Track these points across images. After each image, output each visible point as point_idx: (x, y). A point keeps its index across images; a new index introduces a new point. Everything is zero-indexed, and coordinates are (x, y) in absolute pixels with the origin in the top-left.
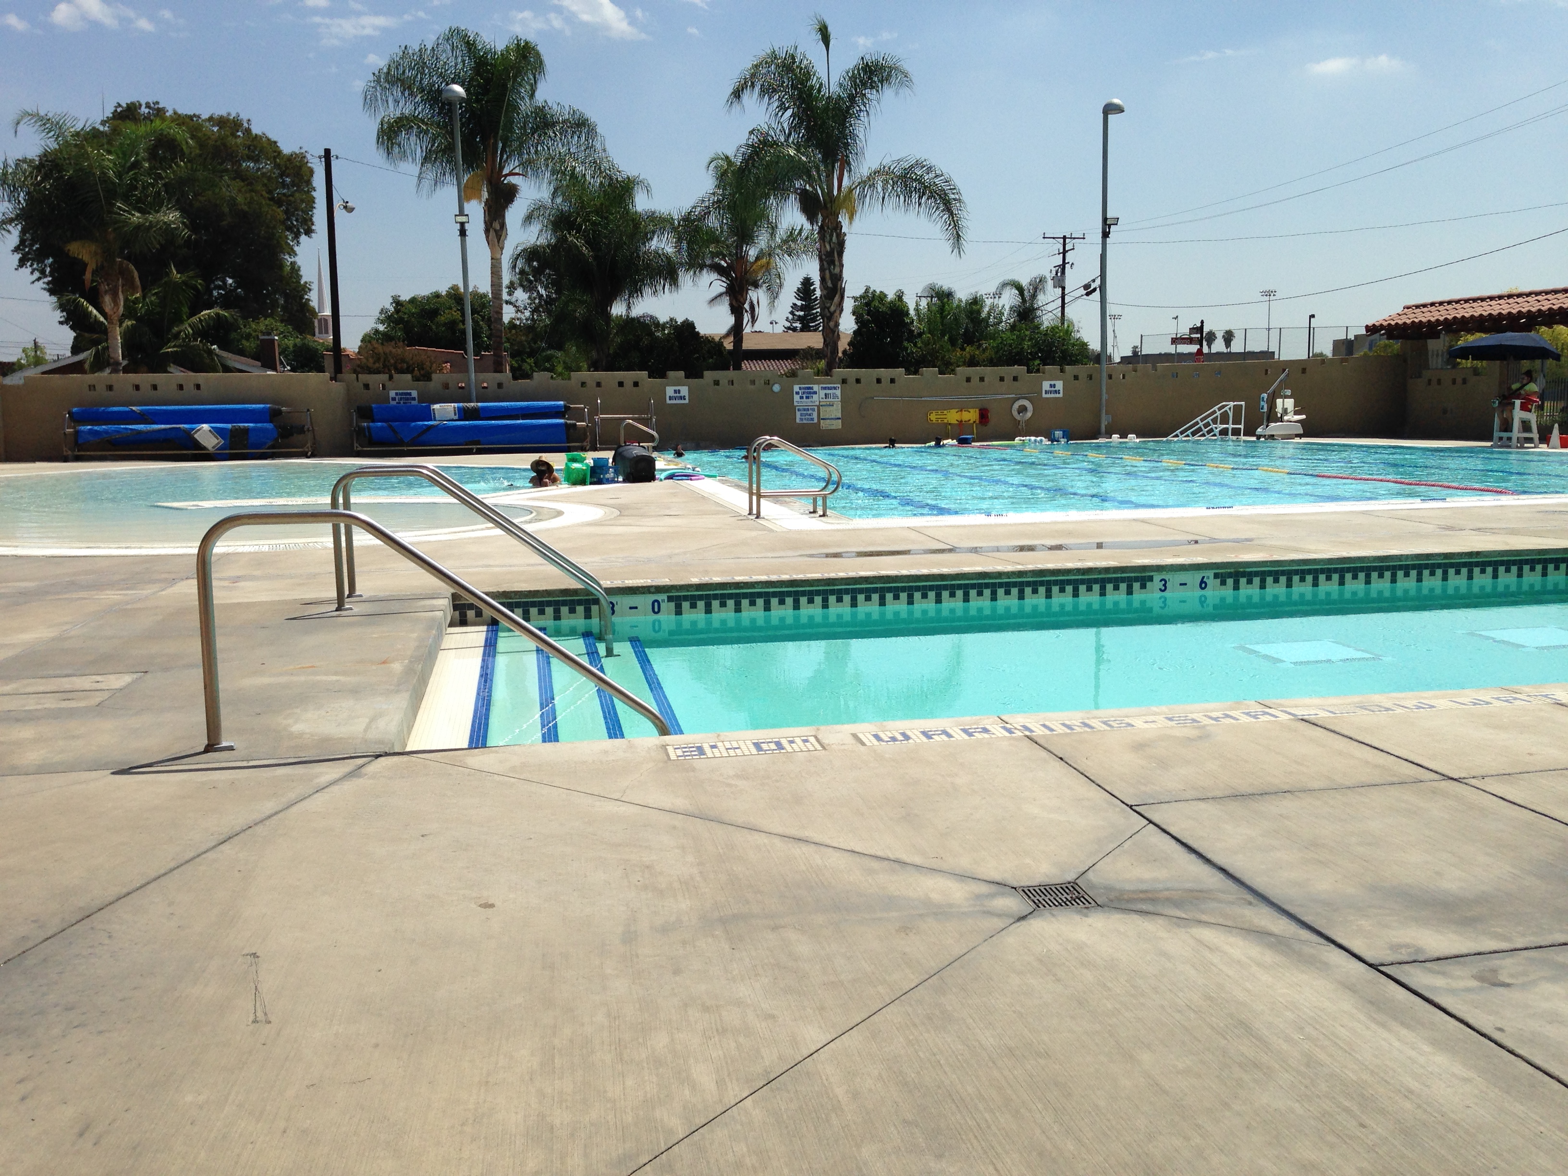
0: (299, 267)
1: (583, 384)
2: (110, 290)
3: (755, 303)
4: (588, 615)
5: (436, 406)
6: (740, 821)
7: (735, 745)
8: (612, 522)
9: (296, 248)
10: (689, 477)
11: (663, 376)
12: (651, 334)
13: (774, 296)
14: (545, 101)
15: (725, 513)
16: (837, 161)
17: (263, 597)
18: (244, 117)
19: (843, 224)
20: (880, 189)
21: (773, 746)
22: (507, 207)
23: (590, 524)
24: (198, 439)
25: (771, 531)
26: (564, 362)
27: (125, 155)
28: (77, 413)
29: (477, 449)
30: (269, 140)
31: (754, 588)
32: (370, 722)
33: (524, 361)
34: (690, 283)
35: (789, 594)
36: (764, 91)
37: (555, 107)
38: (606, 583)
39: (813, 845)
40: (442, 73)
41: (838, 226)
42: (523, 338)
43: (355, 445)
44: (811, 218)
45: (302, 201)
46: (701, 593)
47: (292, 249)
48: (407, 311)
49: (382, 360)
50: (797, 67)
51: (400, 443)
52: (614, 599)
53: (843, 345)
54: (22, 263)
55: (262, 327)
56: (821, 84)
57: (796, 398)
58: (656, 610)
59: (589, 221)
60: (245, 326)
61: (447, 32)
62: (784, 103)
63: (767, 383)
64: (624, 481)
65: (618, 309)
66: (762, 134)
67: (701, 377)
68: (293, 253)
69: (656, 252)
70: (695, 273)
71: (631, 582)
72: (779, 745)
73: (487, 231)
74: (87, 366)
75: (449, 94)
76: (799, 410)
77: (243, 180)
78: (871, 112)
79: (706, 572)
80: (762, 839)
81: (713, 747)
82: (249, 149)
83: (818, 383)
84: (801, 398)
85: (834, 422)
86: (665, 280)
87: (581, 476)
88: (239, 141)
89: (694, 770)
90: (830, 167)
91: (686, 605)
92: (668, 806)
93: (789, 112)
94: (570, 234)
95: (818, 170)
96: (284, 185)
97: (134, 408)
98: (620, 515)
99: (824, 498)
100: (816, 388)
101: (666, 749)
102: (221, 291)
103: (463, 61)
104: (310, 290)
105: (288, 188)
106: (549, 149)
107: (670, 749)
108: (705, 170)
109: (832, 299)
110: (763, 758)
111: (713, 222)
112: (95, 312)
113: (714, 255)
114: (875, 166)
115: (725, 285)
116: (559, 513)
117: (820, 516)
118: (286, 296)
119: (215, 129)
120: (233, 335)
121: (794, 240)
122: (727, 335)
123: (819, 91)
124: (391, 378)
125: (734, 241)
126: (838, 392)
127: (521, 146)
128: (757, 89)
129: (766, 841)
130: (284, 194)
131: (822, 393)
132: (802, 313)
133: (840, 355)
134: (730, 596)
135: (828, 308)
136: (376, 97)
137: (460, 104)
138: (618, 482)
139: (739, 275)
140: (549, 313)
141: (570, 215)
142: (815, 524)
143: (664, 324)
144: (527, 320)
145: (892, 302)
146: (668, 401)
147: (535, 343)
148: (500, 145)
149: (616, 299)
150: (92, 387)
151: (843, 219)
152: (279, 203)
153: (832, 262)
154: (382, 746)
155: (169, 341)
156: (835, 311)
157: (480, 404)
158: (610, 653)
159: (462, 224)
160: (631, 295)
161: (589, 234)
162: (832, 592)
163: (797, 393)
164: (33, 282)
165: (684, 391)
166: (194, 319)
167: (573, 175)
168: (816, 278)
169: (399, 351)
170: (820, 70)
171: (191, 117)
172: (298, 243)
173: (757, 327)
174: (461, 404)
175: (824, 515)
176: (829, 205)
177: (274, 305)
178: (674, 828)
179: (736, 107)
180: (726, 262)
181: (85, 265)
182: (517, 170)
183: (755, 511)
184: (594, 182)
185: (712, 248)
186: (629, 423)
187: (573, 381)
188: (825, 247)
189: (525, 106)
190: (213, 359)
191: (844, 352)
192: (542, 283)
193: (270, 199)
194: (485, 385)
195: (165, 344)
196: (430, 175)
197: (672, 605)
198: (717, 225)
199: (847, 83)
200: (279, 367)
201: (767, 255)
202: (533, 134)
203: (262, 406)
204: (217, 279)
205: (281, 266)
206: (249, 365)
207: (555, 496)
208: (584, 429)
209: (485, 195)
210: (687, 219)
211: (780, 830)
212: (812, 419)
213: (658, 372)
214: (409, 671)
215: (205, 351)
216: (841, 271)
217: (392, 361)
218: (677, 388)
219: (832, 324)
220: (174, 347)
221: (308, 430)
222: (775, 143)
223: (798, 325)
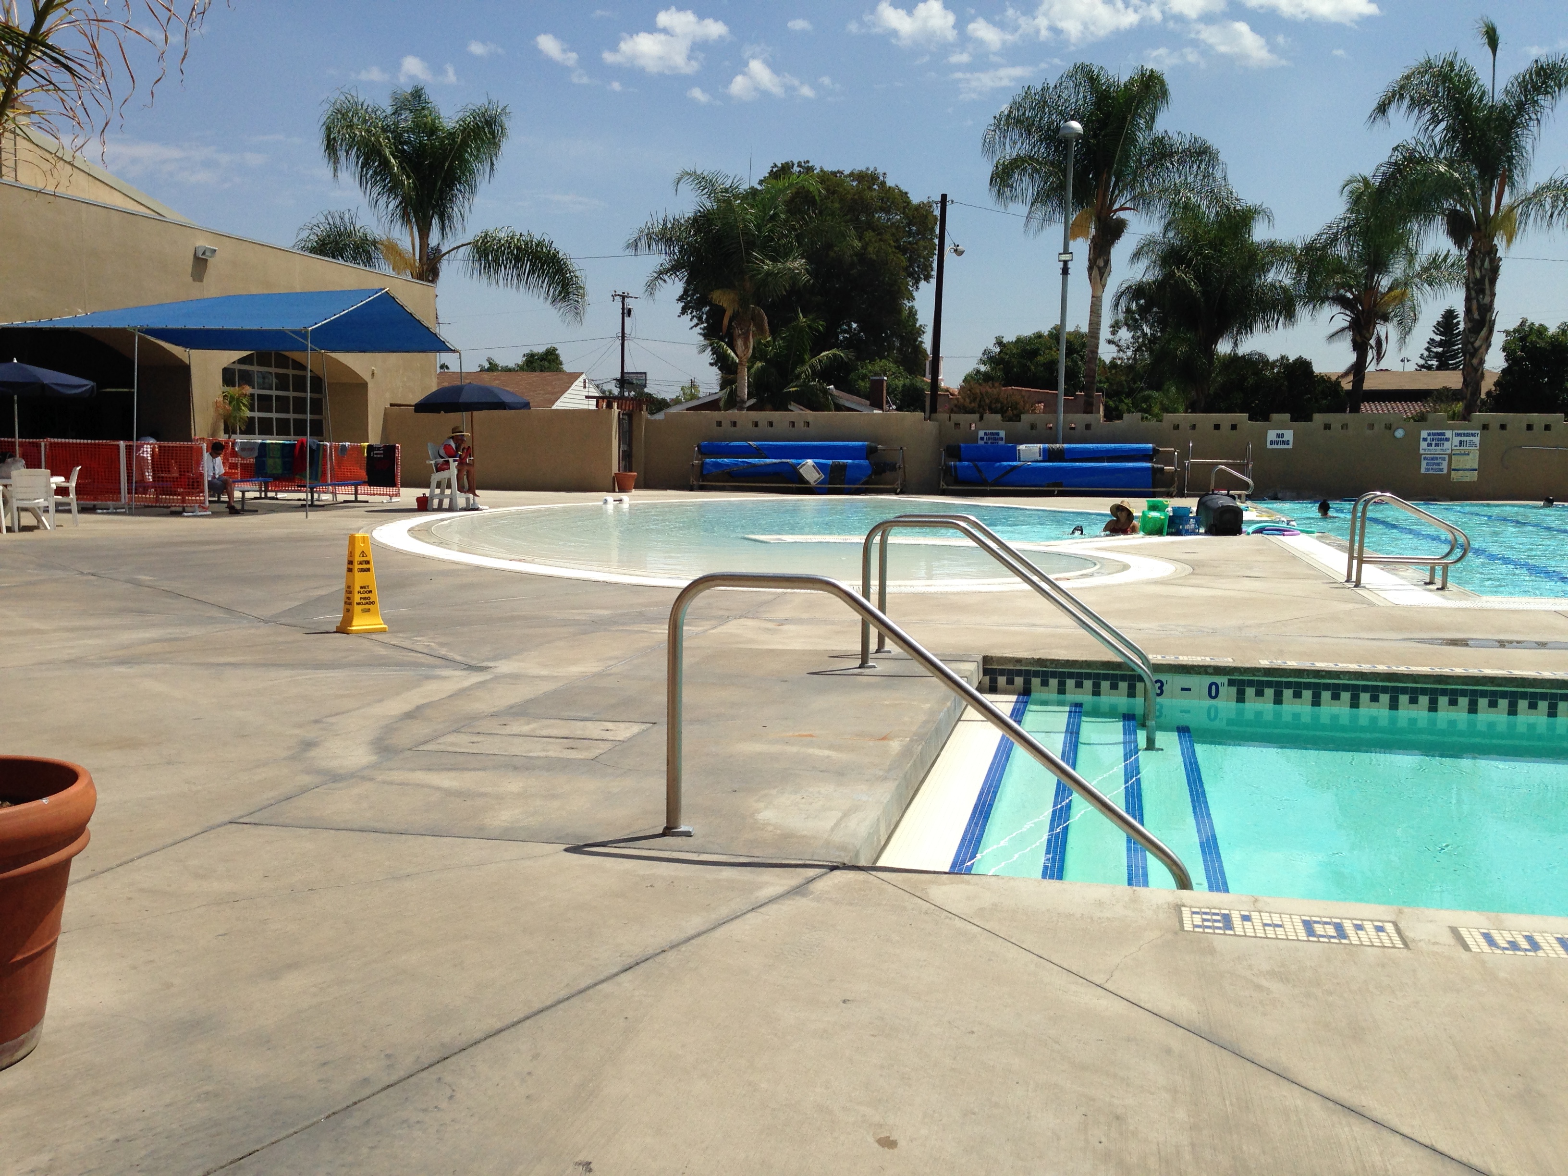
0: (916, 311)
1: (1177, 427)
2: (743, 333)
3: (1383, 338)
4: (1132, 694)
5: (1022, 447)
6: (1265, 1055)
7: (1277, 920)
8: (1181, 581)
9: (915, 294)
10: (1281, 531)
11: (1266, 419)
12: (1257, 372)
13: (1406, 331)
14: (1166, 132)
15: (1316, 578)
16: (1495, 177)
17: (797, 645)
18: (880, 171)
19: (1499, 247)
20: (1548, 207)
21: (1331, 931)
22: (1113, 243)
23: (1156, 582)
24: (802, 473)
25: (1371, 604)
26: (1161, 403)
27: (764, 209)
28: (705, 446)
29: (1059, 491)
30: (901, 191)
31: (1339, 678)
32: (841, 819)
33: (1121, 401)
34: (1309, 317)
35: (1385, 690)
36: (1413, 103)
37: (1175, 136)
38: (1155, 658)
39: (1370, 1125)
40: (1062, 110)
41: (1493, 250)
42: (1123, 378)
43: (942, 483)
44: (1459, 240)
45: (925, 248)
46: (1269, 679)
47: (912, 294)
48: (1008, 352)
49: (978, 400)
50: (1456, 75)
51: (984, 482)
52: (1163, 677)
53: (1487, 385)
54: (684, 311)
55: (877, 369)
56: (1484, 92)
57: (1423, 445)
58: (1213, 694)
59: (1201, 254)
60: (862, 368)
61: (1071, 69)
62: (1437, 115)
63: (1389, 427)
64: (1207, 533)
65: (1224, 347)
66: (1408, 149)
67: (1311, 420)
68: (911, 298)
69: (1273, 285)
70: (1314, 306)
71: (1185, 658)
72: (1339, 928)
73: (1090, 269)
74: (722, 404)
75: (1066, 131)
76: (1425, 458)
77: (874, 231)
78: (1543, 122)
79: (1281, 653)
80: (1293, 1098)
81: (1246, 918)
82: (882, 200)
83: (1452, 428)
84: (1430, 445)
85: (1468, 473)
86: (1280, 314)
87: (1158, 526)
88: (874, 194)
89: (1212, 951)
90: (1487, 184)
91: (1250, 692)
92: (1165, 1009)
93: (1443, 125)
94: (1178, 268)
95: (1472, 187)
96: (910, 234)
97: (751, 443)
98: (1193, 574)
99: (1445, 568)
100: (1448, 434)
101: (1181, 912)
102: (846, 335)
103: (1085, 97)
104: (924, 332)
105: (914, 237)
106: (1164, 181)
107: (1186, 912)
108: (1338, 195)
109: (1478, 332)
110: (1315, 948)
111: (1342, 250)
112: (732, 354)
113: (1339, 286)
114: (1543, 180)
115: (1349, 319)
116: (1126, 567)
117: (1438, 589)
118: (902, 338)
119: (855, 184)
120: (853, 376)
121: (1438, 267)
122: (1346, 374)
123: (1481, 99)
124: (981, 418)
125: (1363, 271)
126: (1477, 440)
127: (1134, 179)
128: (1407, 102)
129: (1299, 1102)
130: (910, 243)
131: (1456, 440)
132: (1440, 350)
133: (1483, 396)
134: (1308, 686)
135: (1472, 344)
136: (994, 139)
137: (1077, 141)
138: (1198, 534)
139: (1366, 307)
140: (1151, 351)
141: (1182, 248)
142: (1431, 599)
143: (1275, 362)
144: (1128, 359)
145: (1553, 336)
146: (1269, 446)
147: (1135, 383)
148: (1114, 179)
149: (1222, 336)
150: (719, 424)
151: (1500, 242)
152: (904, 251)
153: (1482, 291)
154: (843, 854)
155: (792, 381)
156: (1480, 347)
157: (1065, 446)
158: (1151, 745)
159: (1065, 263)
160: (1239, 332)
161: (1199, 269)
162: (1444, 692)
163: (1425, 440)
164: (692, 328)
165: (1289, 435)
166: (815, 360)
167: (1186, 207)
168: (1460, 309)
169: (995, 391)
170: (1483, 77)
171: (834, 174)
172: (917, 288)
173: (1383, 365)
174: (1047, 445)
175: (1442, 588)
176: (1483, 227)
177: (891, 347)
178: (1169, 1051)
179: (1380, 122)
180: (1352, 293)
181: (724, 311)
182: (1128, 205)
183: (1354, 578)
184: (1210, 212)
185: (1338, 278)
186: (1222, 470)
187: (1164, 424)
188: (1474, 273)
189: (1143, 139)
190: (827, 399)
191: (1489, 393)
192: (1147, 321)
193: (896, 248)
194: (1073, 425)
195: (787, 384)
196: (1039, 214)
197: (1234, 690)
198: (1344, 254)
199: (1516, 89)
200: (885, 407)
201: (1402, 285)
202: (1148, 166)
203: (861, 443)
204: (844, 323)
205: (898, 310)
206: (859, 404)
207: (1125, 547)
208: (1172, 474)
209: (1093, 232)
210: (1309, 248)
211: (1323, 1084)
212: (1441, 470)
213: (1260, 414)
214: (906, 752)
215: (820, 390)
216: (1492, 301)
217: (987, 401)
218: (1280, 432)
219: (1475, 361)
220: (794, 387)
221: (899, 467)
222: (1423, 160)
223: (1434, 363)
